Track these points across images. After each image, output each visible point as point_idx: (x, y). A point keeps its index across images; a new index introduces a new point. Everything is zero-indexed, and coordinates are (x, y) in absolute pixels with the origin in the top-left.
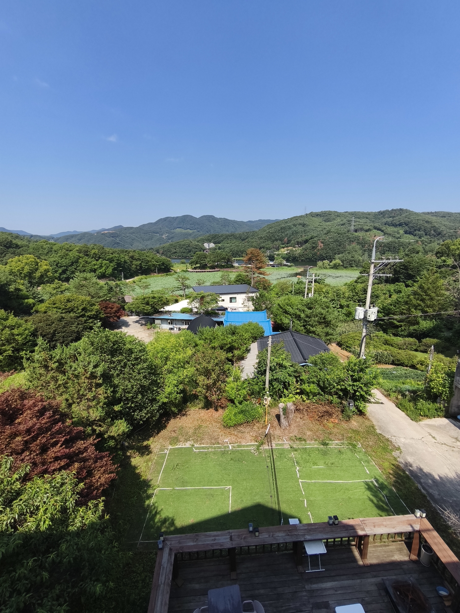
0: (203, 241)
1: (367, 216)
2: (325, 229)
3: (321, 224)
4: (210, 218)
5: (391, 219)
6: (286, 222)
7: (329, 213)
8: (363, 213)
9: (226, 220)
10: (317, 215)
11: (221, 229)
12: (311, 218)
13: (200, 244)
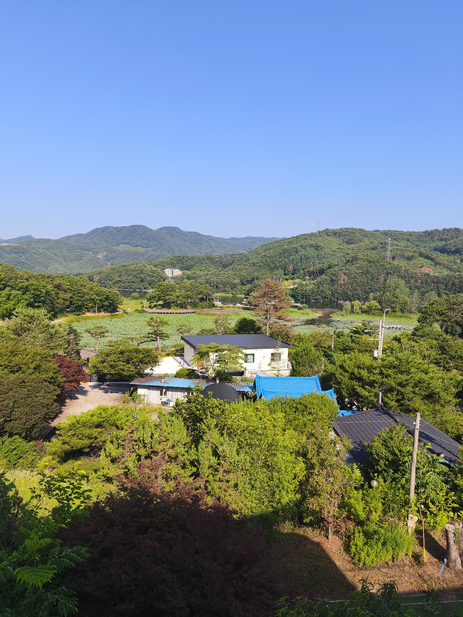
0: (164, 266)
1: (408, 237)
2: (347, 254)
3: (342, 247)
4: (173, 231)
5: (443, 243)
6: (291, 242)
7: (353, 231)
8: (402, 233)
9: (197, 235)
10: (335, 233)
11: (189, 248)
12: (327, 237)
13: (159, 270)
